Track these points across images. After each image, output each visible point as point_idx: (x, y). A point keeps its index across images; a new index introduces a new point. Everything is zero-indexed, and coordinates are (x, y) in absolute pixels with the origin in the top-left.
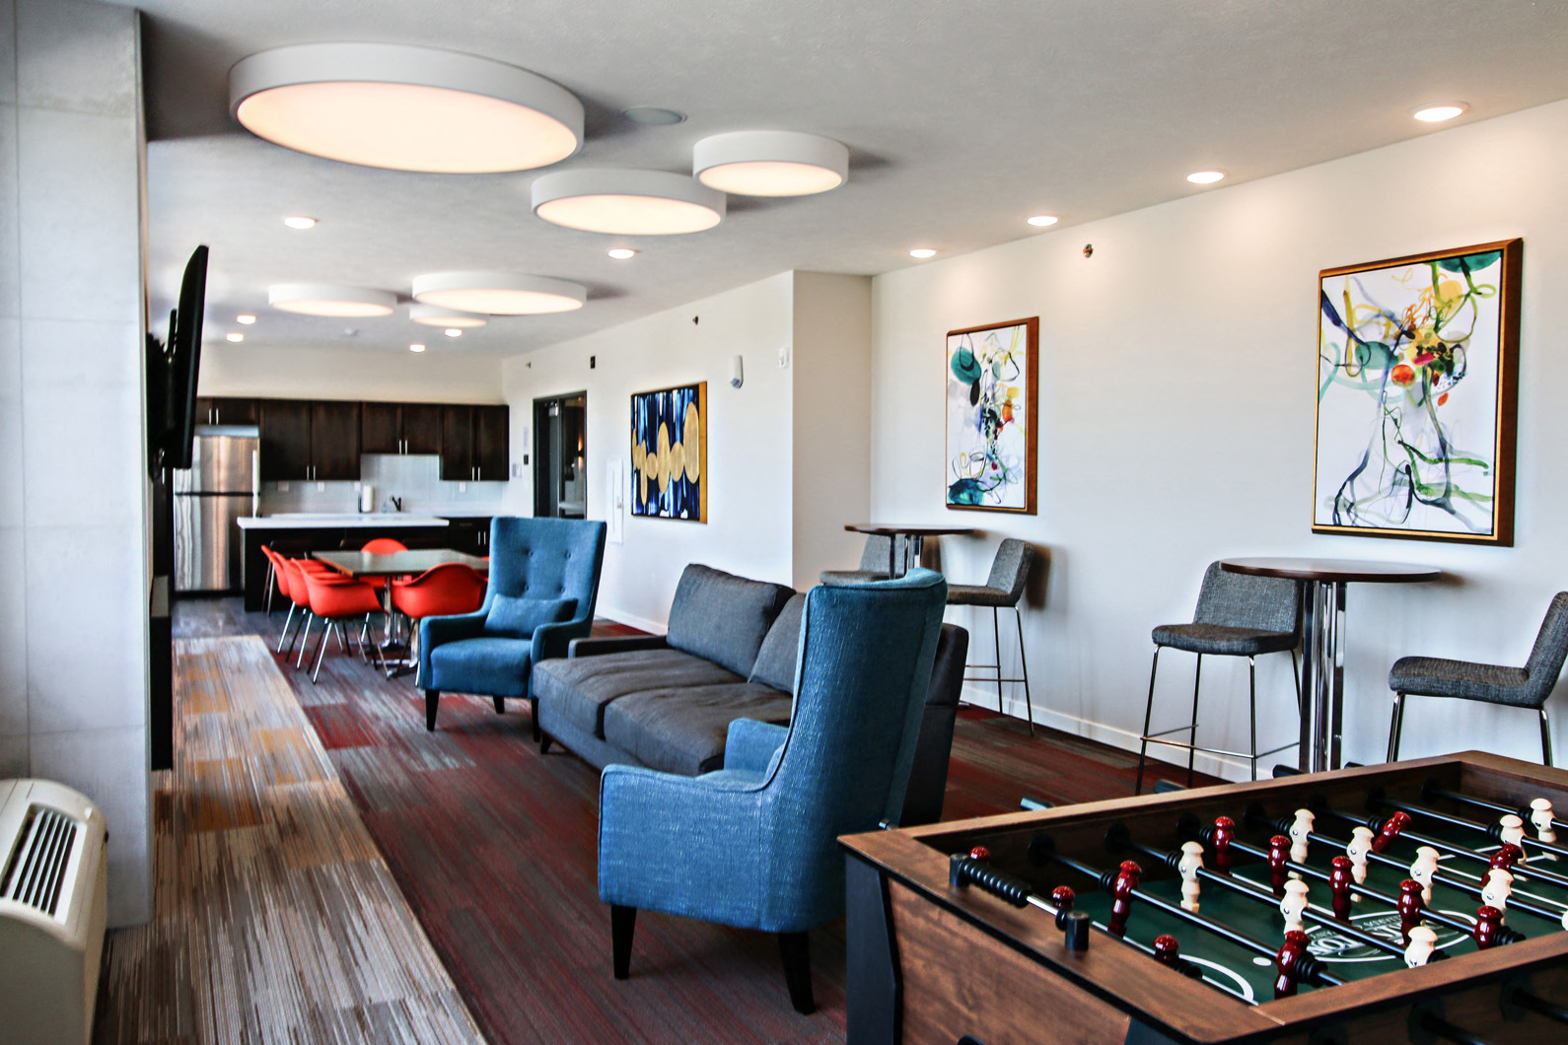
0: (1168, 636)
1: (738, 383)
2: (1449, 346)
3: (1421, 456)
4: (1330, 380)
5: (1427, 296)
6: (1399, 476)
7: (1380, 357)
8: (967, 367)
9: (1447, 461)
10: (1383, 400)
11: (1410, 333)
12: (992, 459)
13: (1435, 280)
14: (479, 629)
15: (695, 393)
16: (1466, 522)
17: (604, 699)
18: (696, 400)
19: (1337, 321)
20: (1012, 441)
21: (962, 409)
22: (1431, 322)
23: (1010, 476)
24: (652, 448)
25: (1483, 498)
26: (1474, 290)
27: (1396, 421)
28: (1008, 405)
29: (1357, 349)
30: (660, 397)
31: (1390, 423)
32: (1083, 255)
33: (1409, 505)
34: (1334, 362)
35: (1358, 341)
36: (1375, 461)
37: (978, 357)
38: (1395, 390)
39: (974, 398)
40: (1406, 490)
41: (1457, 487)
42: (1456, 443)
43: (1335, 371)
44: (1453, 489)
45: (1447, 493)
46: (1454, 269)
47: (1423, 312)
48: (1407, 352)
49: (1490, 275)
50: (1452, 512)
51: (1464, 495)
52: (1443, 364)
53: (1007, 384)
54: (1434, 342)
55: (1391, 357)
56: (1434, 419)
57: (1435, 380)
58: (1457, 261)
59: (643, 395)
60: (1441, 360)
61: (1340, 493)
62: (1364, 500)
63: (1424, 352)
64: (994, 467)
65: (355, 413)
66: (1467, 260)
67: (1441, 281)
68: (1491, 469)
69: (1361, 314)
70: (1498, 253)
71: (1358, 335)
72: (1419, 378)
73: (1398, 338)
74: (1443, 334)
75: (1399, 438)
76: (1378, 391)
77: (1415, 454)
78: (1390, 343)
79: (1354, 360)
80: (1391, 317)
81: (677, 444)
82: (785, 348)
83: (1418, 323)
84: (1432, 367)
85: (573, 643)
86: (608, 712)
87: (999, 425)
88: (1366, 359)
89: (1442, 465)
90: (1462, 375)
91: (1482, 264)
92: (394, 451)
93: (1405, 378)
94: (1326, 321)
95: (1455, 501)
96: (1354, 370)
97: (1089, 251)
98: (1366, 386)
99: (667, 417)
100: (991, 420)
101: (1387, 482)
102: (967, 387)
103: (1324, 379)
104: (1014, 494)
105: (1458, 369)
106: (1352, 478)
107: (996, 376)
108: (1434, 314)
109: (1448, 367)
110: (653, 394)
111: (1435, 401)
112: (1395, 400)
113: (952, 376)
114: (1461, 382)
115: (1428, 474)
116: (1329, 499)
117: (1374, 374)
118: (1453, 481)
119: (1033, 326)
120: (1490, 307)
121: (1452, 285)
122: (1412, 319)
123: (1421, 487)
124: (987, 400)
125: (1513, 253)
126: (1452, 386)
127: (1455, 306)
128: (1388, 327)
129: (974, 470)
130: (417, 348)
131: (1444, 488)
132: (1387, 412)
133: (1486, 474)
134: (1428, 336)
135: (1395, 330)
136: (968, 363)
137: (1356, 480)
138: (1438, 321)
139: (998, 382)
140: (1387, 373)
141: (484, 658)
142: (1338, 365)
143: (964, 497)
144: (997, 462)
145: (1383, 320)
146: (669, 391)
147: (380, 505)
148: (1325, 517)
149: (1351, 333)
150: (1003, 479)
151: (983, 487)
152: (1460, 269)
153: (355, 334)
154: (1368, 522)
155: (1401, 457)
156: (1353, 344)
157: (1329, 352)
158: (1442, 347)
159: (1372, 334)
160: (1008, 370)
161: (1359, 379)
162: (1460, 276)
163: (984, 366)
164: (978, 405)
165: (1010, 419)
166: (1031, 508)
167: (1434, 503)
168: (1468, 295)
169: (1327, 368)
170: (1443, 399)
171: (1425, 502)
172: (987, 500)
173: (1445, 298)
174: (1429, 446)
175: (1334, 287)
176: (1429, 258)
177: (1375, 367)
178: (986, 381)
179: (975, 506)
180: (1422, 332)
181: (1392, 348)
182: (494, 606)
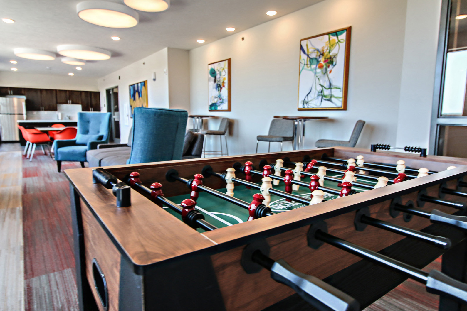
0: (260, 138)
1: (154, 80)
2: (332, 57)
3: (325, 88)
4: (303, 69)
5: (327, 43)
6: (319, 93)
7: (315, 61)
8: (213, 73)
9: (331, 89)
10: (315, 73)
11: (323, 54)
12: (220, 97)
13: (329, 39)
14: (74, 143)
15: (144, 83)
16: (336, 104)
17: (101, 159)
18: (144, 85)
19: (304, 53)
20: (224, 92)
21: (212, 84)
22: (328, 51)
23: (224, 101)
24: (134, 99)
25: (340, 98)
26: (339, 41)
27: (318, 79)
28: (223, 82)
29: (310, 60)
30: (136, 86)
31: (317, 80)
32: (242, 40)
33: (321, 101)
34: (303, 63)
35: (310, 58)
36: (313, 89)
37: (216, 70)
38: (319, 70)
39: (215, 81)
40: (320, 97)
41: (333, 95)
42: (334, 84)
43: (304, 66)
44: (332, 96)
45: (331, 97)
46: (334, 36)
47: (326, 48)
48: (322, 60)
49: (343, 37)
50: (332, 102)
51: (335, 97)
52: (331, 62)
53: (223, 76)
54: (329, 56)
55: (318, 62)
56: (328, 77)
57: (329, 67)
58: (335, 33)
59: (132, 85)
60: (330, 61)
61: (304, 100)
62: (311, 101)
63: (326, 59)
64: (220, 99)
65: (54, 92)
66: (337, 33)
67: (331, 39)
68: (342, 90)
69: (311, 50)
70: (345, 30)
71: (310, 56)
72: (325, 67)
73: (320, 56)
74: (331, 54)
75: (319, 84)
76: (314, 71)
77: (323, 88)
78: (318, 57)
79: (309, 63)
80: (318, 50)
81: (140, 98)
82: (166, 69)
83: (325, 51)
84: (328, 63)
85: (98, 146)
86: (102, 161)
87: (221, 88)
88: (311, 62)
89: (330, 90)
90: (335, 65)
91: (341, 34)
92: (67, 103)
93: (321, 67)
94: (302, 53)
95: (333, 99)
96: (309, 66)
97: (243, 39)
98: (311, 70)
99: (138, 91)
100: (219, 87)
101: (316, 95)
102: (213, 79)
103: (301, 69)
104: (225, 106)
105: (334, 63)
106: (307, 95)
107: (220, 75)
108: (329, 49)
109: (332, 63)
110: (134, 85)
111: (328, 72)
112: (319, 73)
113: (210, 76)
114: (335, 67)
115: (326, 92)
116: (302, 101)
117: (313, 66)
118: (333, 94)
119: (229, 60)
120: (343, 45)
121: (334, 40)
122: (323, 50)
123: (325, 96)
124: (218, 81)
125: (349, 30)
126: (333, 68)
127: (334, 46)
128: (317, 53)
129: (216, 100)
130: (71, 74)
131: (330, 96)
132: (317, 77)
133: (341, 91)
134: (327, 55)
135: (319, 54)
136: (213, 72)
137: (309, 96)
138: (330, 50)
139: (221, 77)
140: (316, 66)
141: (73, 151)
142: (304, 65)
143: (213, 108)
144: (221, 98)
145: (316, 51)
146: (138, 84)
147: (64, 118)
148: (301, 106)
149: (308, 56)
150: (222, 102)
151: (217, 105)
152: (336, 35)
153: (50, 69)
154: (311, 106)
155: (320, 88)
156: (309, 59)
157: (302, 62)
158: (330, 58)
159: (313, 56)
160: (223, 73)
161: (309, 68)
162: (335, 38)
163: (217, 72)
164: (216, 83)
165: (224, 86)
166: (229, 110)
167: (328, 100)
168: (337, 43)
169: (302, 65)
170: (331, 72)
171: (325, 100)
172: (219, 108)
173: (332, 44)
174: (326, 85)
175: (304, 43)
176: (328, 34)
177: (314, 65)
178: (218, 76)
179: (216, 110)
180: (326, 54)
181: (318, 59)
182: (79, 137)
